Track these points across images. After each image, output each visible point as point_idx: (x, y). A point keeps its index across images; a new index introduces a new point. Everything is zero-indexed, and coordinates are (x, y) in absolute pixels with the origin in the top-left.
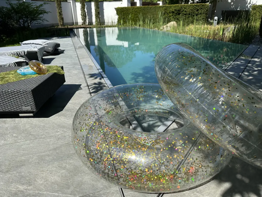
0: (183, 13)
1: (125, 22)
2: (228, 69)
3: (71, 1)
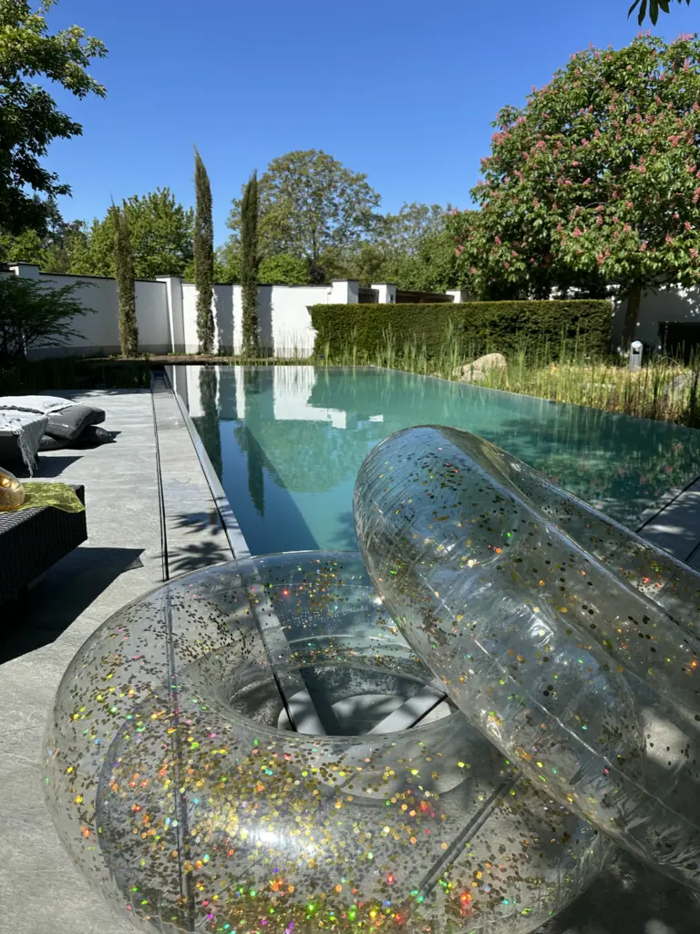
0: (529, 328)
1: (336, 351)
2: (664, 516)
3: (168, 280)
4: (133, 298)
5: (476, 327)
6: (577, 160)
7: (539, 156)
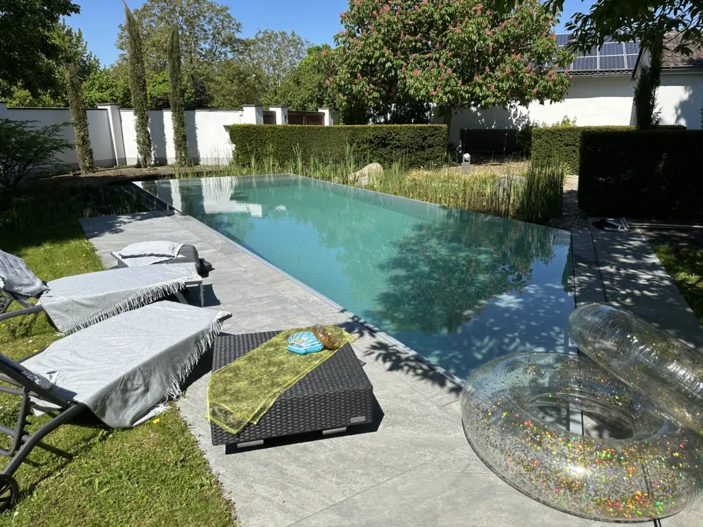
3: (109, 108)
4: (86, 125)
5: (358, 143)
6: (411, 20)
7: (387, 17)
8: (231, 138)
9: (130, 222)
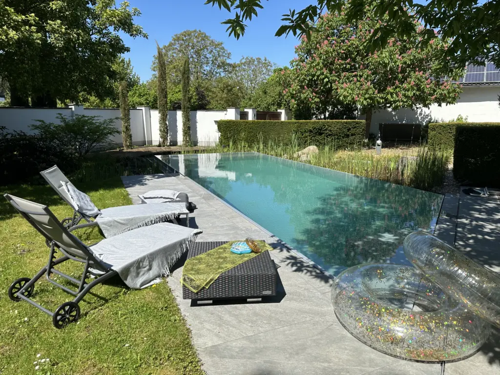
3: (143, 108)
4: (129, 119)
5: (302, 132)
6: (343, 50)
7: (326, 48)
8: (218, 129)
9: (152, 179)
